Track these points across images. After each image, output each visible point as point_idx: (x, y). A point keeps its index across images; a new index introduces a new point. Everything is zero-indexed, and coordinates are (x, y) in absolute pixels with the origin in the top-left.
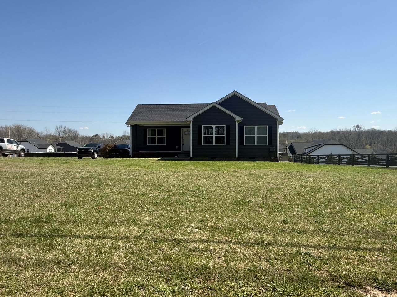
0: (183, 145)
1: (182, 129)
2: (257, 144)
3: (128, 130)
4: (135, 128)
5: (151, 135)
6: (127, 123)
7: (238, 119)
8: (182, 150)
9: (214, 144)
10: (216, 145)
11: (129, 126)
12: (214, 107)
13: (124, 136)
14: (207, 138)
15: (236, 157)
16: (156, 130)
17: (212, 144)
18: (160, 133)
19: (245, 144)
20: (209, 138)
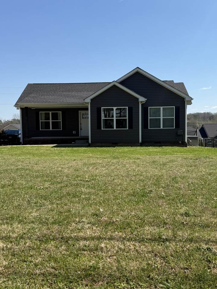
0: (81, 129)
1: (79, 111)
2: (163, 127)
3: (17, 114)
4: (25, 112)
5: (44, 119)
6: (16, 105)
7: (142, 99)
8: (80, 136)
9: (115, 128)
10: (117, 129)
11: (19, 109)
12: (114, 86)
13: (14, 119)
14: (108, 121)
15: (140, 142)
16: (50, 113)
17: (113, 128)
18: (55, 116)
19: (150, 128)
20: (110, 122)
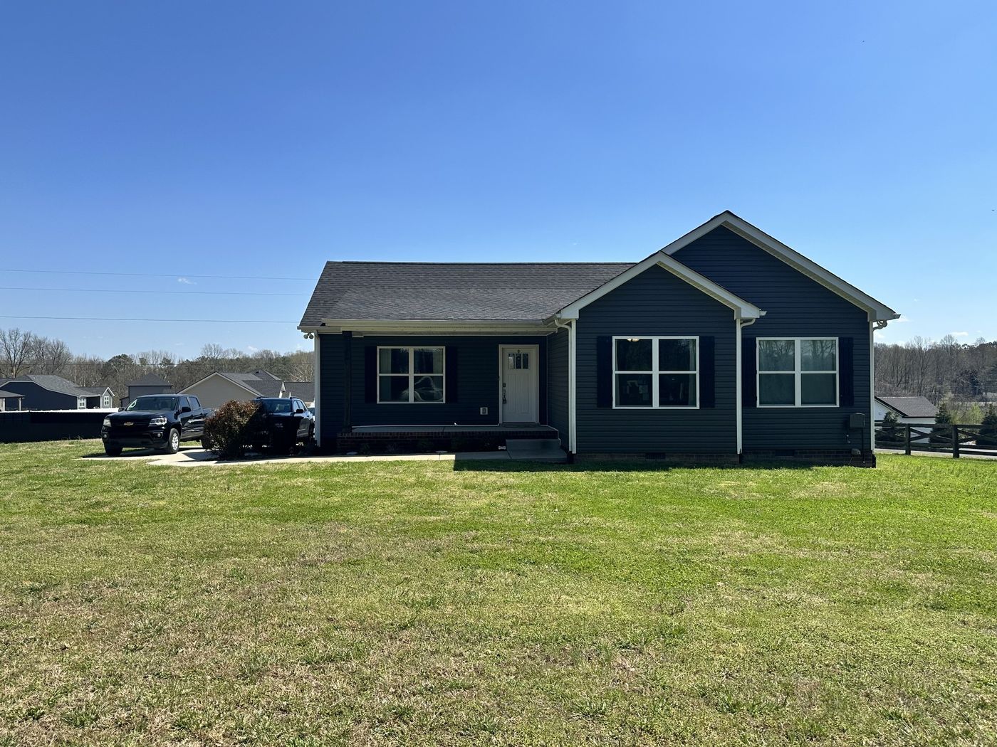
0: (505, 401)
1: (501, 346)
2: (803, 403)
4: (326, 341)
5: (390, 369)
7: (748, 312)
8: (501, 422)
9: (656, 404)
10: (661, 408)
11: (311, 337)
12: (656, 268)
14: (629, 382)
15: (738, 453)
16: (411, 350)
17: (650, 404)
18: (425, 363)
19: (761, 403)
20: (636, 384)
